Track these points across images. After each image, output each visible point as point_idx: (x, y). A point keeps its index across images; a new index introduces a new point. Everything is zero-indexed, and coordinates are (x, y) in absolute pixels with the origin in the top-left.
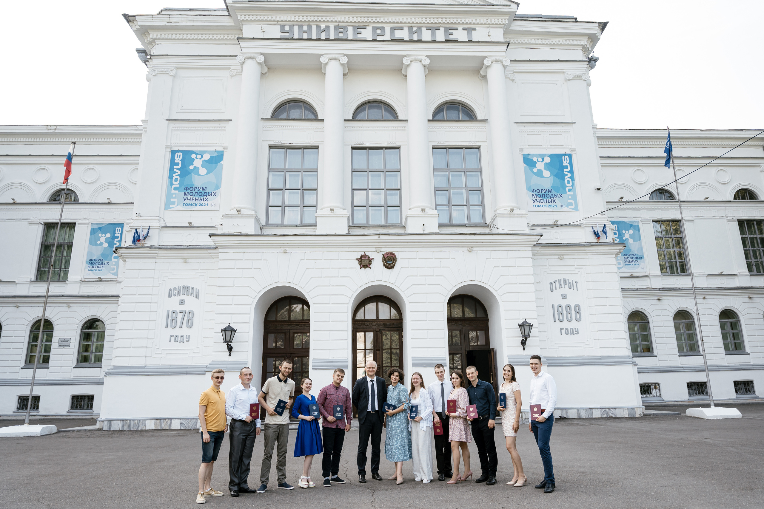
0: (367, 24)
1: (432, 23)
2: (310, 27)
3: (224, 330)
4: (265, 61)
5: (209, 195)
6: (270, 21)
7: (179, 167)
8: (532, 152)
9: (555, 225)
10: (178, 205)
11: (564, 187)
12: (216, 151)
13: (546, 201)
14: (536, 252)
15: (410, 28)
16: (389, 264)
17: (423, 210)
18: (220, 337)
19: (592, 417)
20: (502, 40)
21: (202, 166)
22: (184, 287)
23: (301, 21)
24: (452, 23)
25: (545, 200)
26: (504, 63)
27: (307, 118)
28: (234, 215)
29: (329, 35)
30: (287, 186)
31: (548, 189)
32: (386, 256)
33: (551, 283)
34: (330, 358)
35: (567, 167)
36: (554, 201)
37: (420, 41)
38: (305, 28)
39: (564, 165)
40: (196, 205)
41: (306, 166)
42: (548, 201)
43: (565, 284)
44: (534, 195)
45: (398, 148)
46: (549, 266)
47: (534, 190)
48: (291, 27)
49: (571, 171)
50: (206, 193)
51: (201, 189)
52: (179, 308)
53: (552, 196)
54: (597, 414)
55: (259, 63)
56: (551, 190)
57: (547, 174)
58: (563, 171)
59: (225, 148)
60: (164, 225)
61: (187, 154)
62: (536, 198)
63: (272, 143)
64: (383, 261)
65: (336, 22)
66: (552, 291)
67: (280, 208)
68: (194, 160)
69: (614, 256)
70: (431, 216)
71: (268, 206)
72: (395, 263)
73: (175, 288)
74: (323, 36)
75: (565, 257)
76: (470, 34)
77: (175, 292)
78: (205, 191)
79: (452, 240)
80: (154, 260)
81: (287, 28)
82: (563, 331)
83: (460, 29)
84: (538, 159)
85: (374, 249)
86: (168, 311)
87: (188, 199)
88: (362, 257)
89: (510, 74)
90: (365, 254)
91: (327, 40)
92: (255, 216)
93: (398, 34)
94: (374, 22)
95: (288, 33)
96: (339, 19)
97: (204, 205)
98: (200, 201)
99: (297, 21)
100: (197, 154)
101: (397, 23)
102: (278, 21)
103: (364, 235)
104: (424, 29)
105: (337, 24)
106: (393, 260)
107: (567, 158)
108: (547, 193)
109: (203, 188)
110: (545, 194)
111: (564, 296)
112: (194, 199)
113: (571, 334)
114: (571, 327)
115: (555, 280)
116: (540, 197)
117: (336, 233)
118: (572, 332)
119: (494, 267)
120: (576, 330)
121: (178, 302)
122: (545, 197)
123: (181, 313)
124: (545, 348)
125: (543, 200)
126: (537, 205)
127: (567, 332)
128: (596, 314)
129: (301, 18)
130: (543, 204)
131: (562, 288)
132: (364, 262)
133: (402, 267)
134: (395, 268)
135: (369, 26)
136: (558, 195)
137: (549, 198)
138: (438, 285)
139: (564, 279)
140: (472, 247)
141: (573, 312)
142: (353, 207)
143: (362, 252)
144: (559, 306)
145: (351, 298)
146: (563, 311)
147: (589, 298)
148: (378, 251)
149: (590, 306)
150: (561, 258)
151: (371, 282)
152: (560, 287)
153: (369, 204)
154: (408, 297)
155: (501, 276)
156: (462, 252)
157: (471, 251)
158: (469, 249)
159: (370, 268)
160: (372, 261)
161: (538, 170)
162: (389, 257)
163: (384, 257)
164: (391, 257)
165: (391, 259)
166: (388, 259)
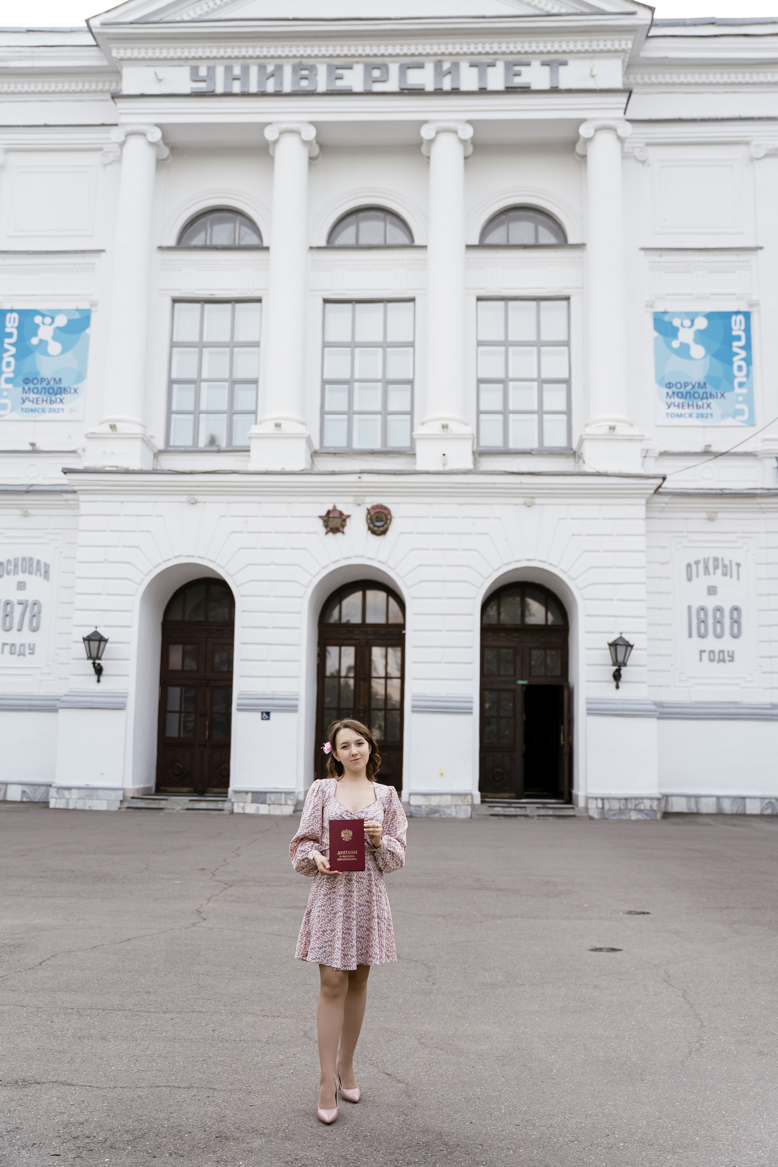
0: (354, 60)
1: (480, 54)
2: (246, 70)
3: (88, 640)
4: (164, 138)
5: (66, 392)
6: (172, 59)
7: (13, 340)
8: (671, 308)
9: (707, 453)
10: (12, 411)
11: (731, 378)
12: (77, 310)
13: (693, 406)
14: (664, 505)
15: (438, 65)
16: (379, 527)
17: (445, 427)
18: (81, 649)
19: (743, 812)
20: (619, 85)
21: (55, 338)
22: (24, 559)
23: (229, 58)
24: (519, 53)
25: (691, 403)
26: (620, 132)
27: (243, 243)
28: (105, 434)
29: (281, 84)
30: (205, 375)
31: (699, 384)
32: (372, 512)
33: (689, 566)
34: (268, 692)
35: (738, 338)
36: (708, 406)
37: (455, 92)
38: (237, 71)
39: (735, 333)
40: (43, 410)
41: (240, 337)
42: (697, 405)
43: (716, 567)
44: (670, 393)
45: (412, 300)
46: (688, 532)
47: (670, 383)
48: (211, 70)
49: (748, 347)
50: (61, 388)
51: (52, 382)
52: (16, 596)
53: (705, 396)
54: (753, 808)
55: (152, 144)
57: (698, 351)
58: (731, 346)
59: (94, 304)
61: (26, 315)
62: (672, 400)
63: (178, 294)
64: (367, 522)
65: (295, 57)
66: (690, 579)
67: (191, 417)
68: (37, 326)
70: (460, 438)
71: (170, 412)
72: (389, 525)
73: (9, 561)
74: (270, 87)
75: (720, 515)
76: (554, 74)
77: (10, 567)
78: (59, 385)
79: (495, 483)
81: (203, 72)
82: (705, 656)
83: (536, 64)
84: (682, 322)
85: (351, 499)
87: (29, 401)
88: (329, 512)
89: (638, 150)
90: (335, 508)
91: (278, 94)
92: (142, 436)
93: (415, 78)
94: (368, 56)
95: (205, 81)
96: (301, 51)
97: (57, 410)
98: (50, 403)
99: (222, 58)
100: (43, 316)
101: (413, 55)
102: (187, 59)
103: (333, 473)
104: (464, 66)
105: (297, 61)
106: (384, 519)
107: (740, 321)
108: (696, 389)
109: (55, 379)
110: (692, 391)
111: (712, 591)
112: (40, 400)
113: (719, 661)
114: (722, 649)
115: (696, 559)
116: (682, 397)
117: (283, 469)
118: (721, 657)
119: (573, 535)
120: (731, 654)
121: (15, 585)
122: (690, 397)
123: (19, 604)
124: (669, 686)
125: (686, 404)
126: (674, 414)
127: (712, 657)
128: (770, 626)
129: (229, 53)
130: (686, 411)
131: (709, 574)
132: (333, 521)
133: (402, 533)
134: (389, 533)
135: (358, 62)
136: (717, 393)
137: (700, 399)
138: (467, 566)
139: (715, 557)
140: (534, 498)
141: (727, 621)
142: (324, 414)
143: (330, 503)
144: (701, 609)
145: (307, 587)
146: (707, 619)
147: (760, 595)
148: (360, 502)
149: (760, 610)
150: (713, 517)
151: (345, 558)
152: (707, 573)
153: (353, 408)
154: (410, 588)
155: (585, 551)
156: (514, 506)
157: (530, 504)
158: (528, 500)
159: (343, 533)
160: (348, 521)
161: (682, 344)
162: (378, 514)
163: (369, 514)
164: (381, 514)
165: (382, 518)
166: (376, 517)
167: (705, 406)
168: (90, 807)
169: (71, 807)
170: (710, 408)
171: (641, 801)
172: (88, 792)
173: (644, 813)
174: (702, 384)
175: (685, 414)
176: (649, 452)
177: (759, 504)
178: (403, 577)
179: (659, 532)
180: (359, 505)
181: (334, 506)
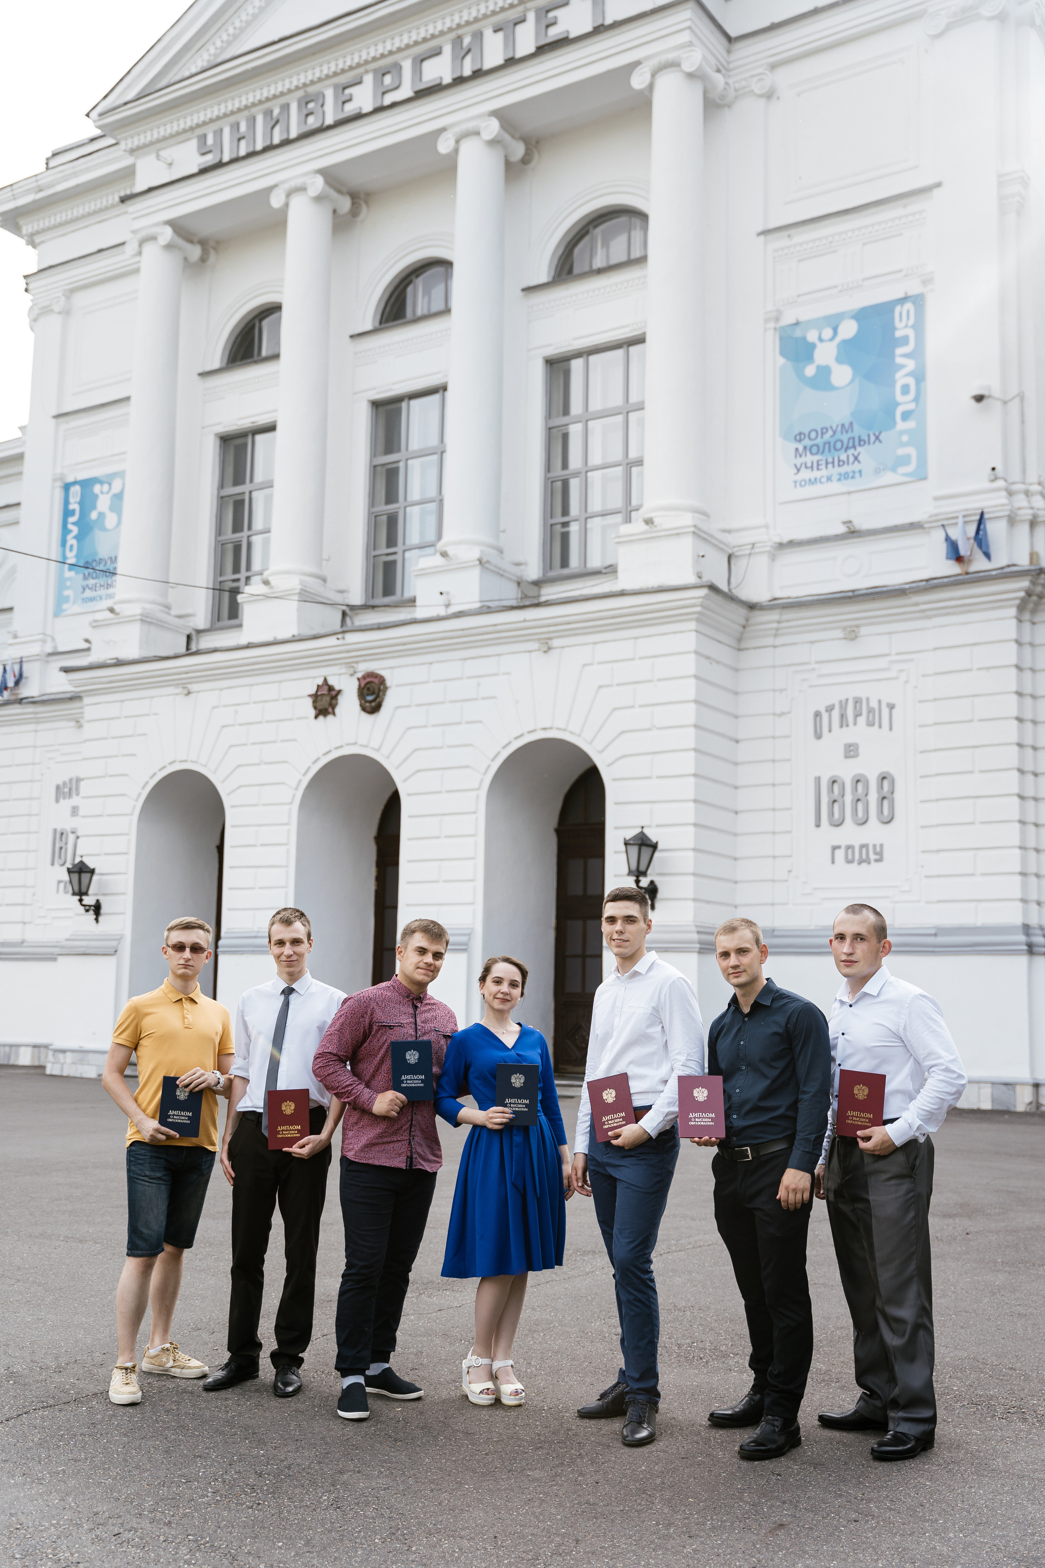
0: (362, 70)
1: (502, 10)
2: (252, 122)
6: (178, 134)
7: (75, 518)
8: (805, 313)
9: (853, 533)
10: (74, 603)
11: (891, 407)
13: (833, 463)
14: (775, 625)
15: (458, 43)
16: (371, 702)
17: (446, 554)
21: (111, 509)
23: (232, 112)
25: (830, 460)
28: (106, 620)
29: (288, 132)
30: (253, 527)
31: (843, 425)
32: (363, 683)
33: (817, 714)
35: (905, 340)
36: (856, 458)
37: (478, 74)
38: (243, 127)
39: (900, 333)
40: (101, 598)
42: (839, 461)
43: (857, 715)
44: (801, 449)
46: (817, 662)
47: (800, 434)
48: (218, 135)
49: (918, 354)
50: (114, 568)
51: (109, 562)
52: (70, 824)
53: (851, 444)
55: (168, 245)
56: (851, 424)
57: (842, 375)
58: (893, 356)
60: (49, 650)
61: (87, 484)
62: (803, 459)
63: (222, 429)
64: (359, 697)
65: (297, 88)
66: (818, 736)
68: (97, 496)
69: (1013, 611)
70: (465, 566)
71: (217, 582)
72: (383, 699)
73: (64, 783)
74: (277, 136)
75: (863, 631)
76: (598, 6)
77: (65, 790)
78: (116, 565)
79: (495, 625)
80: (32, 727)
81: (211, 139)
82: (840, 854)
84: (820, 334)
85: (342, 669)
86: (55, 831)
87: (88, 588)
88: (319, 688)
89: (755, 79)
90: (327, 682)
91: (284, 143)
93: (430, 72)
94: (375, 59)
95: (212, 151)
96: (302, 80)
98: (108, 588)
99: (224, 116)
100: (101, 483)
101: (425, 40)
102: (192, 129)
104: (487, 35)
105: (301, 93)
107: (908, 312)
108: (838, 436)
109: (110, 558)
110: (832, 441)
111: (851, 751)
112: (98, 585)
113: (860, 863)
114: (864, 842)
115: (829, 703)
116: (817, 453)
117: (275, 638)
118: (864, 856)
119: (600, 687)
120: (878, 849)
121: (69, 811)
122: (830, 450)
123: (73, 833)
124: (786, 903)
125: (823, 462)
126: (805, 481)
127: (850, 857)
128: (938, 800)
129: (231, 106)
130: (824, 472)
131: (847, 726)
132: (321, 700)
133: (397, 708)
134: (383, 709)
135: (367, 72)
136: (869, 436)
137: (843, 450)
138: (471, 745)
139: (854, 698)
140: (550, 639)
141: (873, 797)
142: (374, 556)
143: (320, 677)
144: (834, 782)
145: (296, 789)
146: (843, 796)
147: (921, 752)
148: (352, 671)
149: (922, 777)
150: (852, 635)
151: (336, 748)
152: (844, 724)
153: (404, 543)
154: (405, 781)
155: (615, 709)
156: (527, 654)
157: (545, 649)
158: (542, 643)
159: (334, 714)
160: (340, 697)
161: (819, 368)
162: (369, 686)
163: (360, 686)
164: (373, 685)
165: (374, 689)
166: (368, 689)
167: (852, 459)
168: (81, 1074)
169: (65, 1074)
170: (859, 462)
172: (79, 1055)
174: (847, 426)
175: (822, 477)
176: (756, 546)
177: (917, 604)
178: (398, 768)
179: (774, 667)
180: (352, 675)
181: (325, 680)
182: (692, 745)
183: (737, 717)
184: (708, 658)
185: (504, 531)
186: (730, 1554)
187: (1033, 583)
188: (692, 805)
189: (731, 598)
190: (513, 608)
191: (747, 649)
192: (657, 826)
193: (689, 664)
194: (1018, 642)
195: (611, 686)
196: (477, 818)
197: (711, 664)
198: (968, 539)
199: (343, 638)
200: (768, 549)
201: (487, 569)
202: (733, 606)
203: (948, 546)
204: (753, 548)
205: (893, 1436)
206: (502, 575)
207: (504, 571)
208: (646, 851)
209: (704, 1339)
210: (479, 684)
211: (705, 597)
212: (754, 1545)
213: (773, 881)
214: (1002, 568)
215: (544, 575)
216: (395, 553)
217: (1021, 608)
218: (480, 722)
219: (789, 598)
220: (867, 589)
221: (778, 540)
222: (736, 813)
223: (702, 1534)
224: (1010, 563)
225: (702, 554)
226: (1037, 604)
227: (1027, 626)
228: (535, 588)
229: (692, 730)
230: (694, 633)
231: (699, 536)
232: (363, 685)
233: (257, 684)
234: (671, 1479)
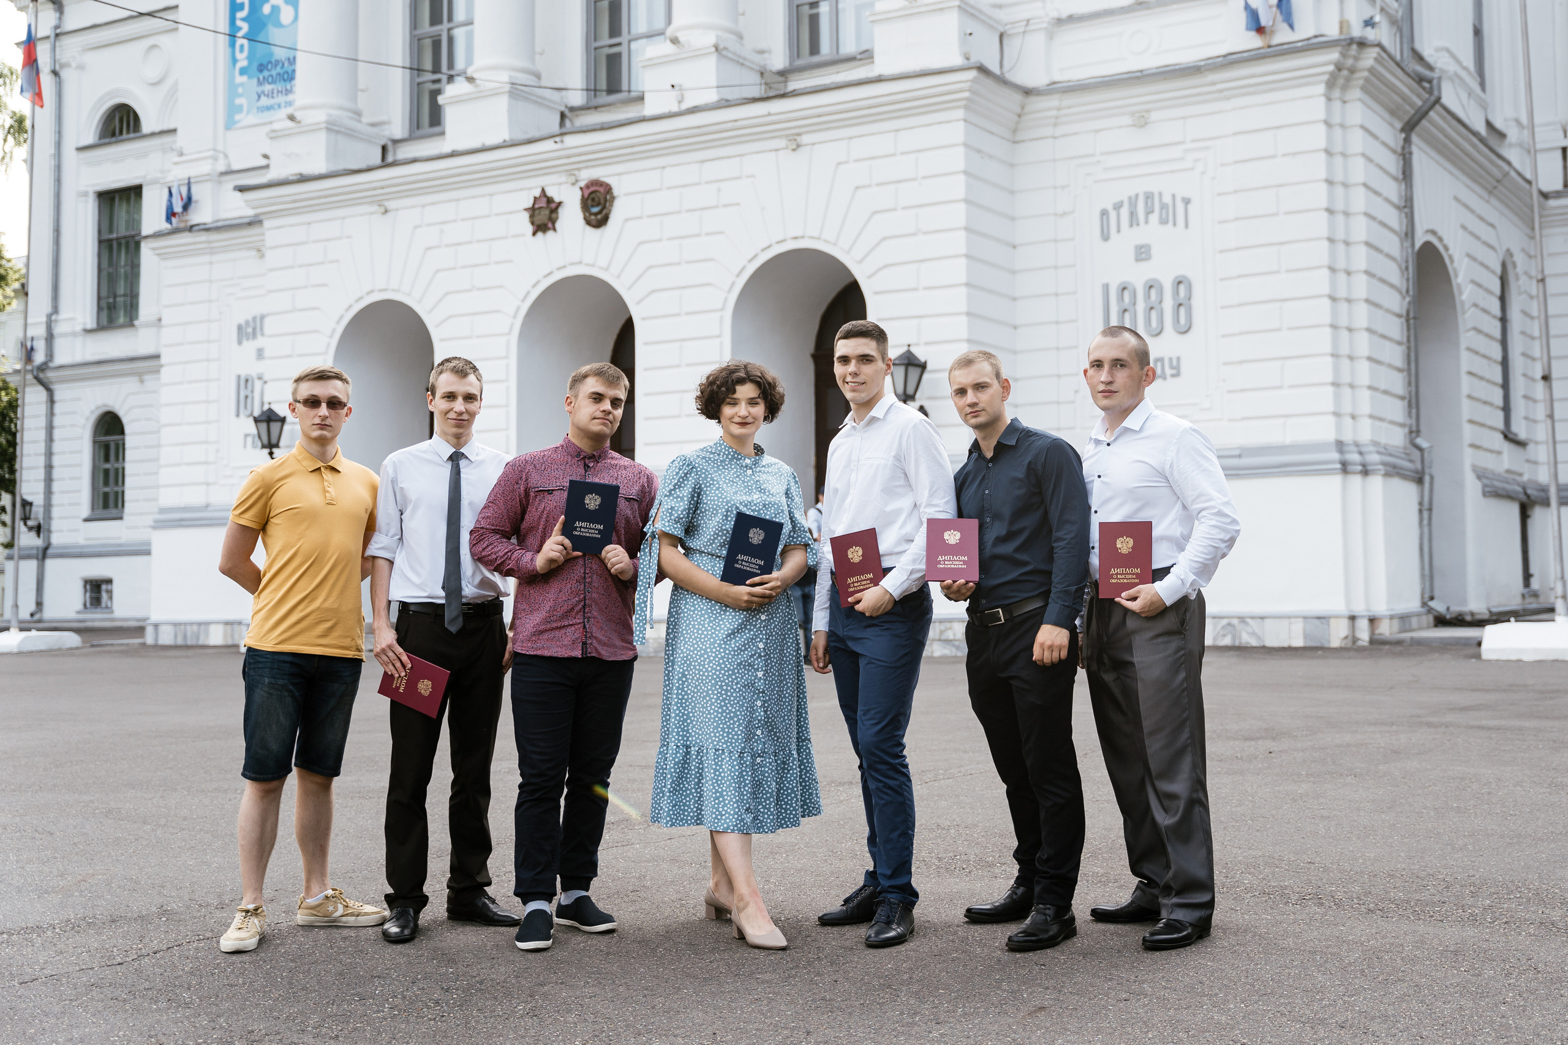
7: (245, 12)
9: (1141, 5)
10: (248, 113)
14: (1054, 113)
16: (596, 214)
17: (675, 42)
28: (287, 129)
32: (587, 193)
33: (1104, 213)
40: (279, 106)
43: (1149, 212)
46: (1102, 154)
50: (295, 71)
51: (286, 64)
52: (255, 368)
60: (225, 169)
64: (582, 209)
66: (1106, 237)
69: (1321, 88)
70: (699, 55)
71: (414, 83)
73: (247, 323)
75: (1154, 116)
77: (247, 330)
78: (293, 67)
79: (736, 121)
80: (209, 259)
85: (562, 177)
86: (239, 378)
87: (264, 95)
98: (285, 94)
103: (529, 142)
109: (289, 59)
111: (1142, 253)
112: (275, 91)
114: (1158, 355)
115: (1117, 200)
117: (483, 144)
119: (857, 188)
120: (1175, 363)
121: (253, 353)
123: (258, 378)
124: (1073, 428)
128: (1240, 305)
131: (1138, 224)
133: (627, 220)
134: (610, 222)
138: (712, 260)
139: (1145, 193)
140: (799, 135)
141: (1168, 305)
142: (596, 49)
143: (536, 187)
144: (1124, 289)
145: (515, 317)
146: (1134, 304)
147: (1221, 252)
148: (573, 179)
149: (1222, 280)
150: (1142, 121)
151: (559, 269)
152: (1134, 223)
153: (629, 32)
154: (638, 303)
155: (875, 213)
156: (774, 153)
157: (794, 146)
158: (790, 140)
159: (555, 230)
160: (560, 210)
162: (593, 195)
163: (583, 196)
164: (598, 194)
165: (599, 200)
166: (593, 200)
171: (948, 625)
173: (954, 646)
176: (1031, 22)
177: (1214, 84)
178: (630, 288)
179: (1054, 161)
180: (573, 184)
181: (543, 190)
182: (964, 251)
183: (1013, 219)
184: (979, 151)
185: (743, 14)
186: (982, 1036)
187: (1344, 55)
188: (964, 318)
189: (1001, 80)
190: (755, 100)
191: (1023, 141)
192: (926, 344)
193: (957, 159)
194: (1328, 124)
195: (869, 186)
196: (721, 343)
197: (982, 158)
198: (1270, 7)
199: (562, 141)
200: (1045, 25)
201: (725, 57)
202: (1006, 92)
203: (1247, 17)
204: (1027, 25)
205: (1166, 924)
206: (742, 64)
207: (745, 59)
208: (914, 373)
209: (968, 852)
210: (719, 190)
211: (973, 81)
212: (1010, 1027)
213: (1058, 403)
214: (1308, 39)
215: (791, 64)
216: (619, 44)
217: (1331, 84)
218: (722, 233)
219: (1069, 81)
220: (1157, 68)
221: (1055, 15)
222: (1015, 328)
223: (952, 1020)
224: (1318, 33)
225: (969, 31)
226: (1348, 80)
227: (1337, 105)
228: (782, 79)
229: (963, 233)
230: (962, 123)
231: (966, 11)
232: (586, 195)
233: (465, 199)
234: (920, 974)
